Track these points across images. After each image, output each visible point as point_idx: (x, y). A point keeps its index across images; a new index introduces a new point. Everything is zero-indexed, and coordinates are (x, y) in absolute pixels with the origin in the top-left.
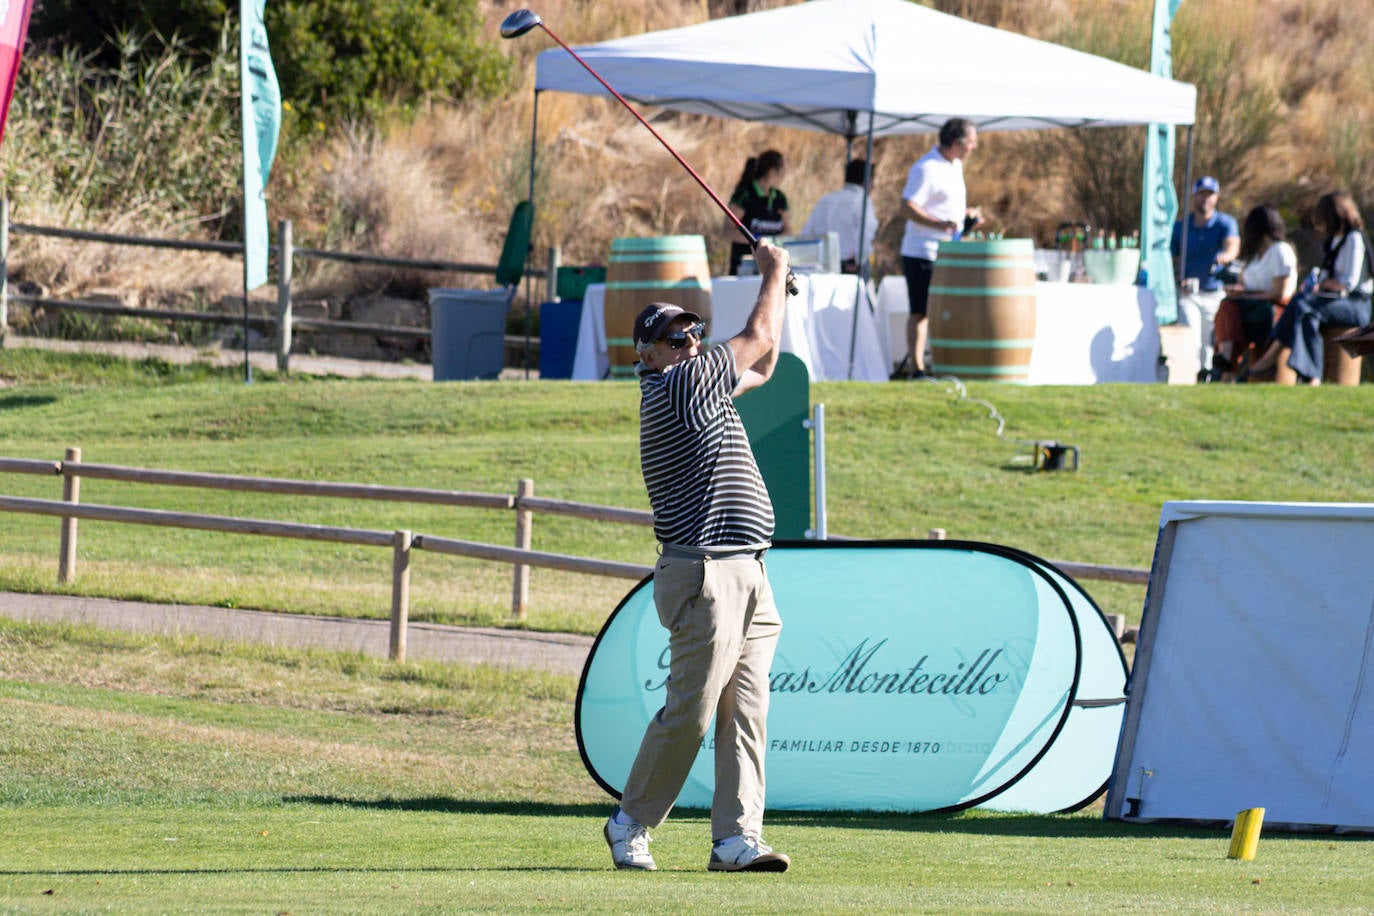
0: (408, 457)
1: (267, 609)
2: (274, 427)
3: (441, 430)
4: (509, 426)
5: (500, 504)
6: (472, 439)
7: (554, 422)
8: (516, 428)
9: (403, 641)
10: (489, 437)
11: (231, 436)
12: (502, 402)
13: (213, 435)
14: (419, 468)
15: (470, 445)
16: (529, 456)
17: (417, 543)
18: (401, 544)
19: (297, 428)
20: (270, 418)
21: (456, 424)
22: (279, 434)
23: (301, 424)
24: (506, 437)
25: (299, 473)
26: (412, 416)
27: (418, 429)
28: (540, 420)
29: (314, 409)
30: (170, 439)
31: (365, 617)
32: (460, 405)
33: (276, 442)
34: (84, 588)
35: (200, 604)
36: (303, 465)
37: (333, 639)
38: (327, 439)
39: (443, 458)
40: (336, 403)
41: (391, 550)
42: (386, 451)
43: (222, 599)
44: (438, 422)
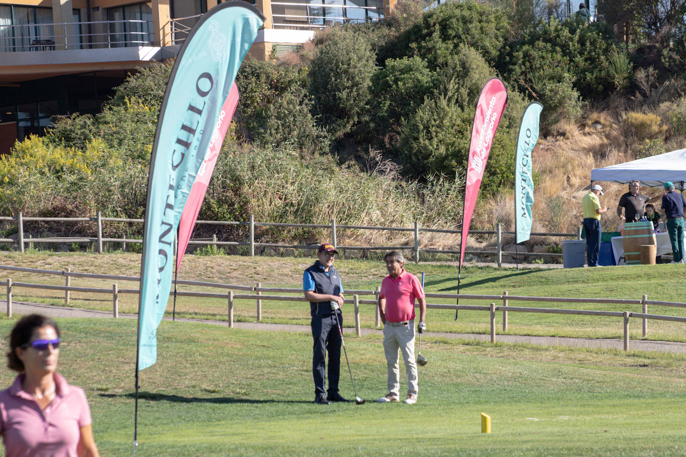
0: (577, 290)
1: (567, 337)
2: (532, 283)
3: (583, 282)
4: (604, 280)
5: (638, 303)
6: (594, 284)
7: (618, 278)
8: (607, 280)
9: (628, 345)
10: (600, 283)
11: (519, 286)
12: (600, 273)
13: (514, 286)
14: (583, 293)
15: (595, 286)
16: (615, 289)
17: (631, 315)
18: (626, 316)
19: (539, 284)
20: (529, 280)
21: (588, 280)
22: (534, 285)
23: (540, 282)
24: (604, 283)
25: (546, 296)
26: (573, 278)
27: (576, 282)
28: (614, 277)
29: (542, 277)
30: (501, 288)
31: (598, 338)
32: (587, 274)
33: (534, 287)
34: (511, 333)
35: (547, 336)
36: (547, 294)
37: (605, 345)
38: (549, 286)
39: (588, 290)
40: (549, 275)
41: (623, 318)
42: (570, 289)
43: (553, 334)
44: (581, 280)
